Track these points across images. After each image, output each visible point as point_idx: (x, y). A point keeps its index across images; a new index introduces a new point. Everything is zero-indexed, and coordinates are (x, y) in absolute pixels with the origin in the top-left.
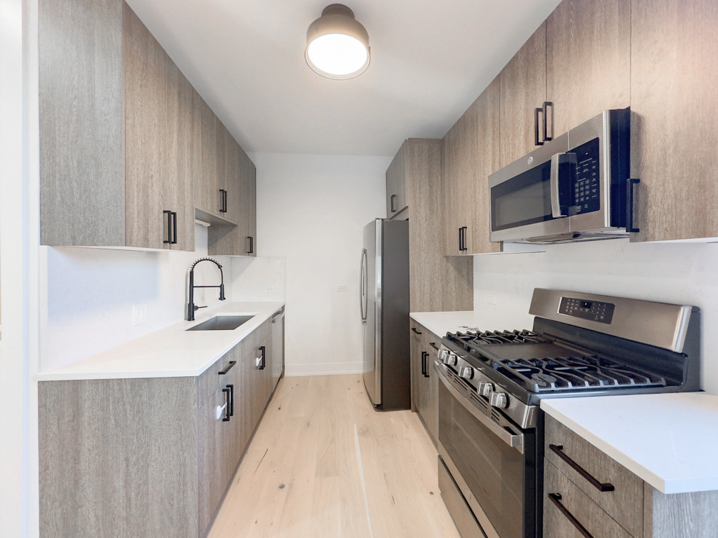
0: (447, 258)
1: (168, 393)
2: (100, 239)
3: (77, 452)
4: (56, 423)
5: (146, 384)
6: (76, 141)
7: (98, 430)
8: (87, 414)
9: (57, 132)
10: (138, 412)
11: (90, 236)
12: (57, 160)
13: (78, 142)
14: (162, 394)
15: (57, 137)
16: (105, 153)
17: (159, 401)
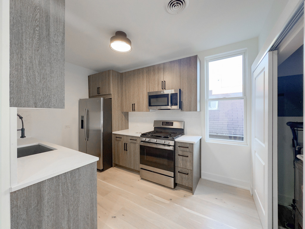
0: (122, 112)
1: (87, 171)
2: (52, 104)
3: (40, 222)
4: (25, 213)
5: (78, 171)
6: (38, 50)
7: (53, 203)
8: (46, 198)
9: (24, 41)
10: (74, 185)
11: (46, 103)
12: (24, 57)
13: (39, 51)
14: (84, 173)
15: (24, 44)
16: (55, 61)
17: (83, 176)
